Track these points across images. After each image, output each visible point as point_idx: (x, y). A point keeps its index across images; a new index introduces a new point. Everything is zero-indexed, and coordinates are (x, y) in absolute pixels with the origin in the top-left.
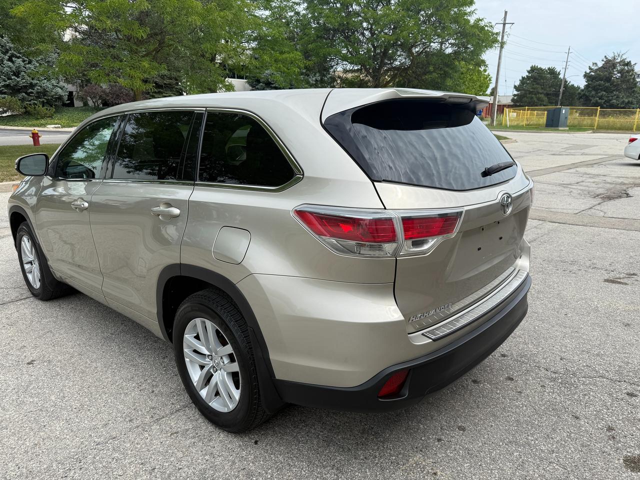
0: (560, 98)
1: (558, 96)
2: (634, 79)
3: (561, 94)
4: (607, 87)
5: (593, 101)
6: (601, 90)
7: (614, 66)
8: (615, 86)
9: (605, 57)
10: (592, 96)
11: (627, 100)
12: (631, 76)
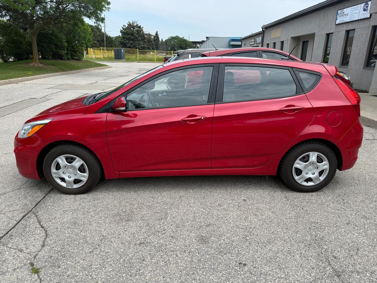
0: (105, 43)
1: (103, 42)
2: (144, 35)
3: (105, 41)
4: (133, 38)
5: (128, 46)
6: (130, 40)
7: (134, 28)
8: (136, 38)
9: (129, 22)
10: (127, 43)
11: (143, 46)
12: (142, 33)
